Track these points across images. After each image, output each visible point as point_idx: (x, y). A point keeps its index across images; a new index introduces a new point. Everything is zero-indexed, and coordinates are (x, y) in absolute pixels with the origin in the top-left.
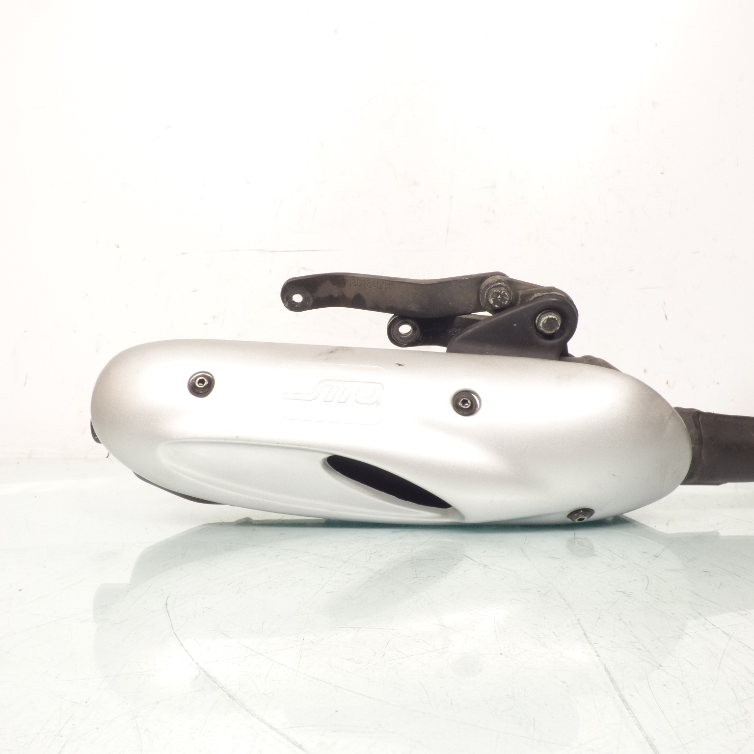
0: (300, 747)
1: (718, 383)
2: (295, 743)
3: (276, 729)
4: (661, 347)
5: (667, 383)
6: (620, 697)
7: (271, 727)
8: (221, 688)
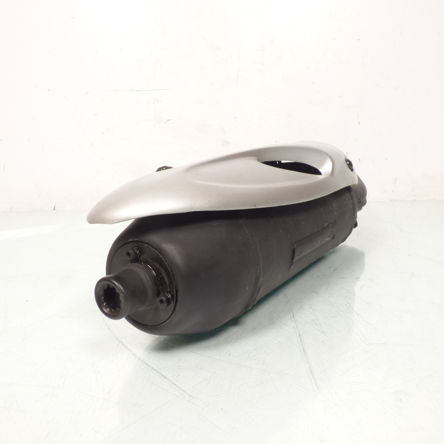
0: (165, 377)
1: (386, 159)
2: (162, 375)
3: (154, 369)
4: (356, 140)
5: (359, 159)
6: (303, 348)
7: (152, 368)
8: (129, 350)
